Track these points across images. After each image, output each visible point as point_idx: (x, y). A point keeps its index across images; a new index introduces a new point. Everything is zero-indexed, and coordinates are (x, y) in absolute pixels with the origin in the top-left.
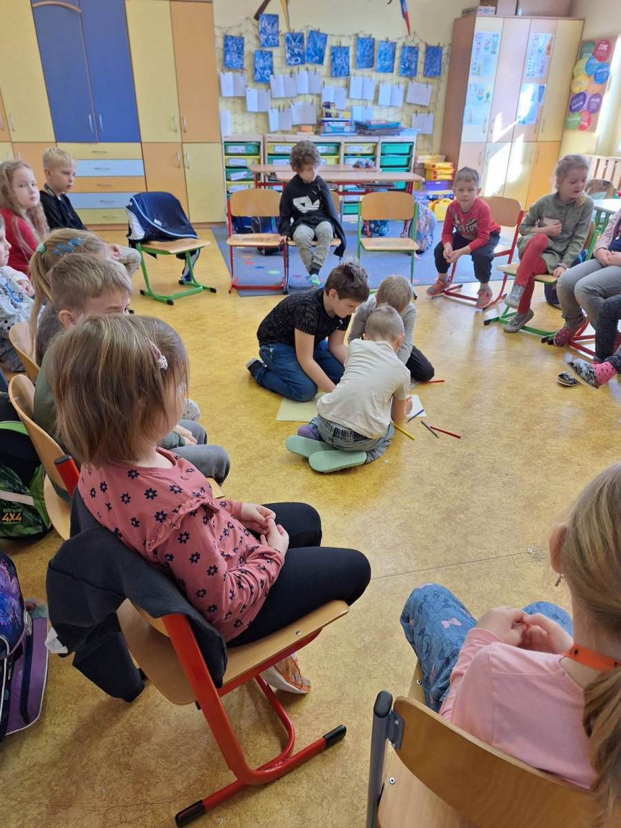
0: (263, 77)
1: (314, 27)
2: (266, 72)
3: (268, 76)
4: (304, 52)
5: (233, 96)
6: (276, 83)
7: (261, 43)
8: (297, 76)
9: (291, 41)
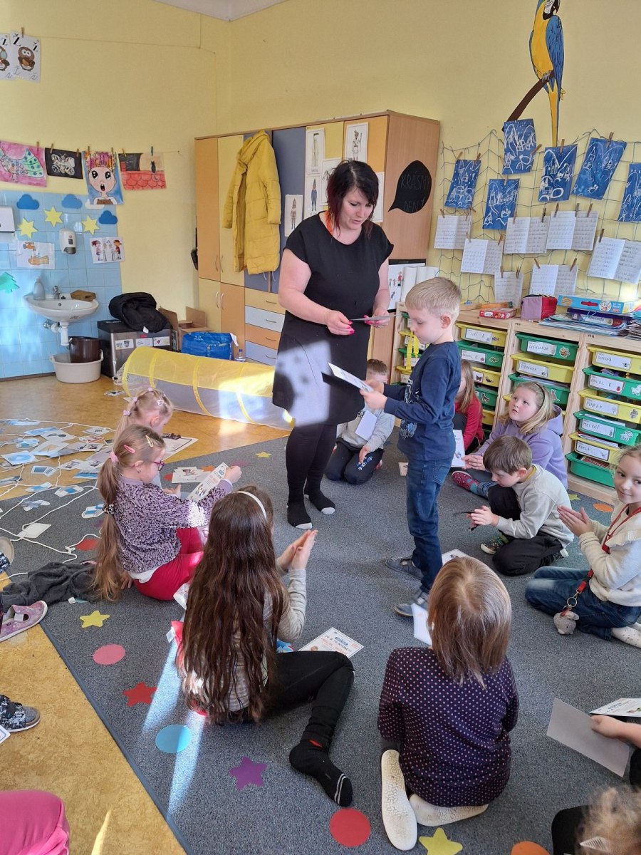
0: (496, 221)
1: (603, 133)
2: (503, 212)
3: (505, 219)
4: (571, 178)
5: (451, 248)
6: (515, 231)
7: (506, 169)
8: (552, 219)
9: (554, 160)
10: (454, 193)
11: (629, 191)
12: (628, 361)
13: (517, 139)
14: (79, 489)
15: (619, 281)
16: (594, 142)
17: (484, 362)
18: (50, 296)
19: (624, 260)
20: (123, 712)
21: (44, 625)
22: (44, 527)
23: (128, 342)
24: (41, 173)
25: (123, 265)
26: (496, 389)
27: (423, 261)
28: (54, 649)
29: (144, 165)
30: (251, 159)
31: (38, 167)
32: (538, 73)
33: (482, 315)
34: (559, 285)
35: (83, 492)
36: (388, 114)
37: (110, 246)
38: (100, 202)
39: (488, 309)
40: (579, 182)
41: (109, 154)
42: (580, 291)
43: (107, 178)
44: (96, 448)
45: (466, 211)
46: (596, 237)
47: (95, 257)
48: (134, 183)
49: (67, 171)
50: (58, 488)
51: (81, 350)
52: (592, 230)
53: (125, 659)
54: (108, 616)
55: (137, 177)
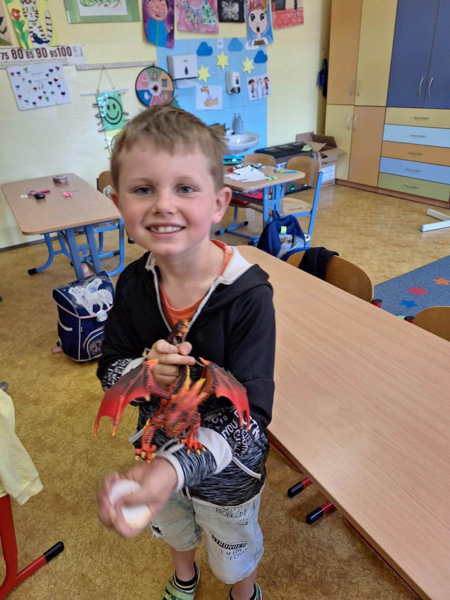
24: (214, 21)
25: (269, 99)
29: (289, 4)
31: (213, 15)
37: (261, 83)
38: (257, 43)
43: (261, 19)
47: (251, 94)
48: (280, 22)
49: (233, 16)
55: (283, 16)
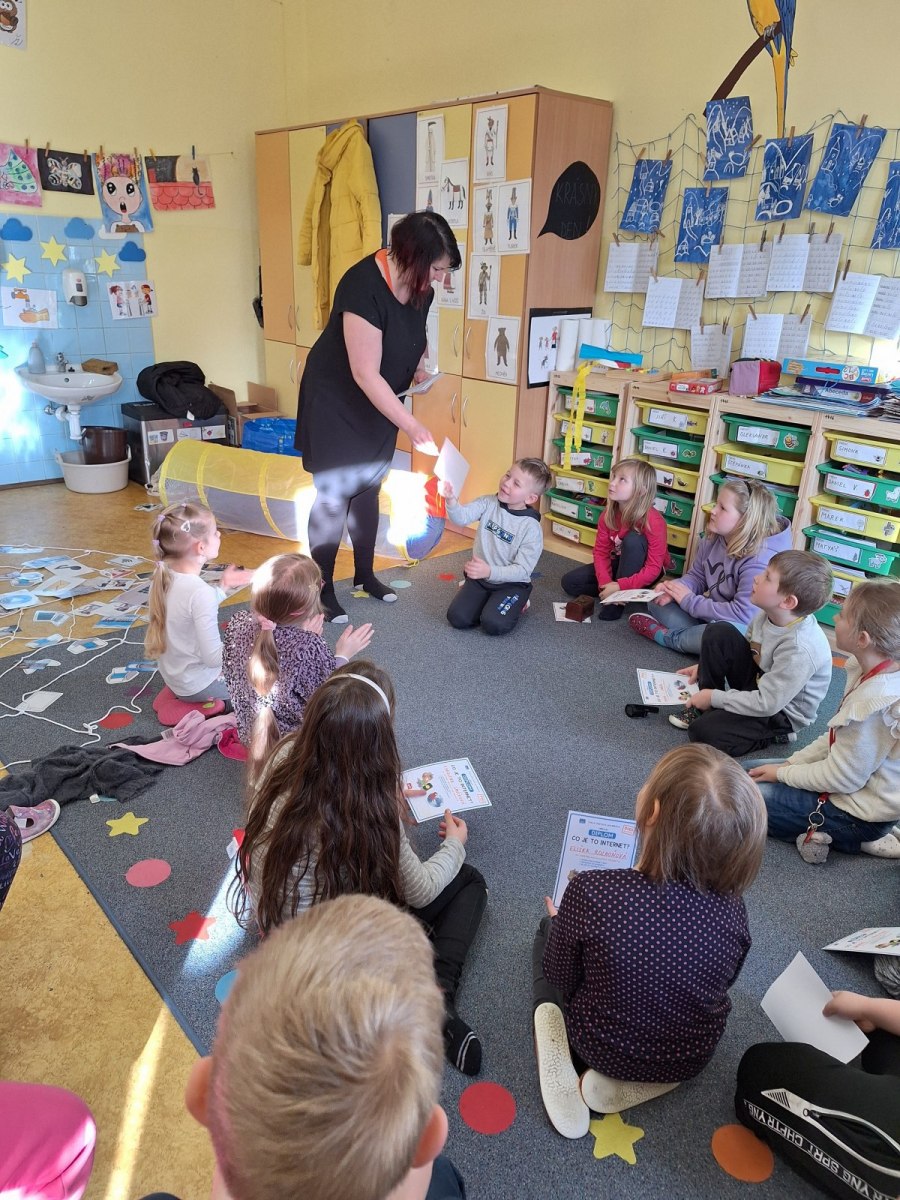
0: (694, 252)
1: (852, 116)
2: (704, 237)
3: (707, 248)
4: (804, 185)
5: (628, 291)
6: (722, 265)
7: (709, 172)
8: (776, 247)
9: (779, 158)
10: (633, 209)
11: (888, 203)
12: (881, 452)
13: (725, 127)
14: (101, 643)
15: (869, 336)
16: (839, 131)
17: (675, 457)
18: (52, 368)
19: (879, 306)
20: (169, 953)
21: (56, 833)
22: (52, 697)
23: (166, 434)
24: (33, 187)
25: (158, 323)
26: (692, 496)
27: (588, 310)
28: (71, 866)
29: (183, 174)
30: (337, 162)
31: (29, 177)
32: (757, 26)
33: (673, 389)
34: (784, 343)
35: (107, 648)
36: (538, 92)
37: (137, 293)
38: (120, 229)
39: (682, 380)
40: (815, 192)
41: (131, 158)
42: (812, 352)
43: (129, 193)
44: (124, 585)
45: (650, 235)
46: (838, 272)
47: (115, 311)
48: (168, 200)
49: (71, 183)
50: (72, 642)
51: (98, 447)
52: (834, 262)
53: (170, 879)
54: (146, 820)
55: (172, 192)
